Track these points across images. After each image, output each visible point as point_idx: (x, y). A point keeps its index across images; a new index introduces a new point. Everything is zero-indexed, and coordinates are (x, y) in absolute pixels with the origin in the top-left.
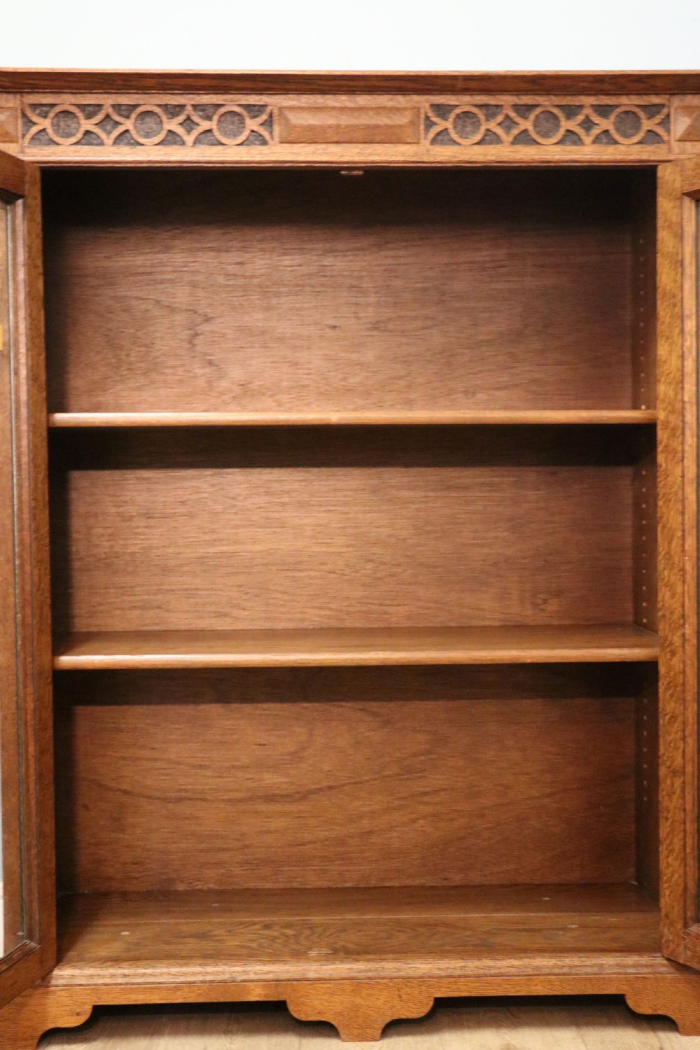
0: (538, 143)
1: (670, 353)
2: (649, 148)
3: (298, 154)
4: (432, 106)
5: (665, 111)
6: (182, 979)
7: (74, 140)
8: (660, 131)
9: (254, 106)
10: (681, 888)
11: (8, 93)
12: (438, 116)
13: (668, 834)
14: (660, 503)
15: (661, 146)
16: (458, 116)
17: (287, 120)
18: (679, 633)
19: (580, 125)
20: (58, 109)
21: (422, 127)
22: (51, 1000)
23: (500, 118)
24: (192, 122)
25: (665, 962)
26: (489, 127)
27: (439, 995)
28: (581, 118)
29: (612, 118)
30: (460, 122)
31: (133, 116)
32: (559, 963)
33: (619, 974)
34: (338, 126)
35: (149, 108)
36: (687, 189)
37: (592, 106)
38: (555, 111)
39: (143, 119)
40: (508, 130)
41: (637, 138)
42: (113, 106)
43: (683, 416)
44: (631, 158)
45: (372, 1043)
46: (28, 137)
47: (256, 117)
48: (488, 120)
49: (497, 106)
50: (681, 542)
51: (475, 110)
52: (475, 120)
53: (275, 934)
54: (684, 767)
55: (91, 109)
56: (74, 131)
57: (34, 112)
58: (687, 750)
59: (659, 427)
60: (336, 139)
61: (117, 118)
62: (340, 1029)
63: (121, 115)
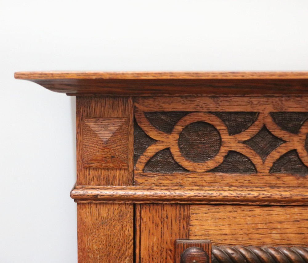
7: (211, 164)
20: (189, 120)
42: (272, 114)
56: (212, 151)
57: (152, 123)
61: (279, 133)
63: (284, 128)
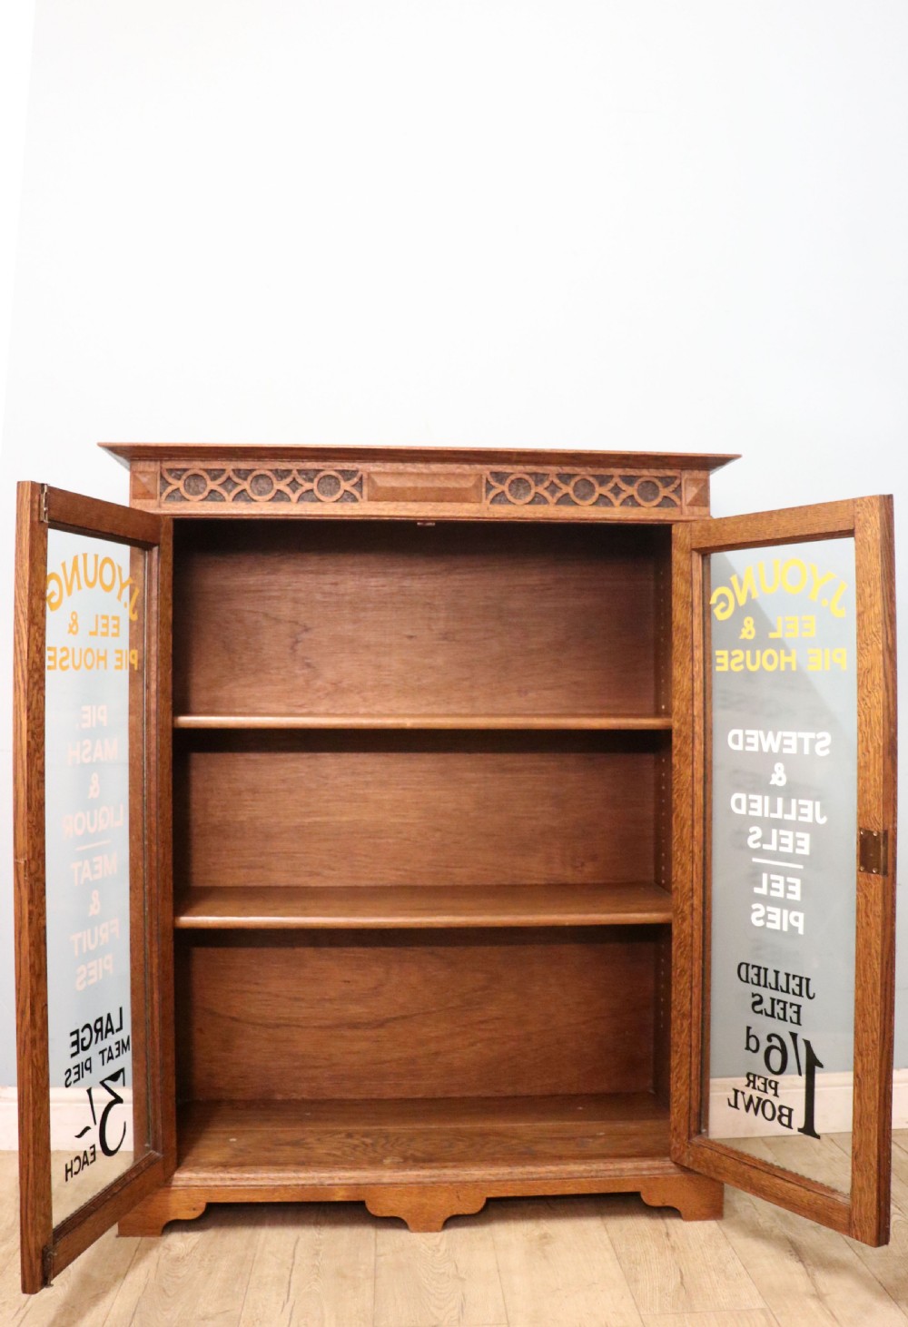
0: (576, 504)
1: (683, 675)
2: (666, 510)
3: (383, 510)
4: (491, 473)
5: (677, 482)
6: (279, 1183)
7: (201, 497)
8: (674, 497)
9: (348, 471)
10: (686, 1110)
11: (151, 460)
12: (497, 481)
13: (678, 1064)
14: (675, 796)
15: (674, 508)
16: (512, 482)
17: (373, 482)
18: (689, 903)
19: (611, 490)
20: (189, 473)
21: (484, 490)
22: (172, 1198)
23: (546, 484)
24: (297, 483)
25: (673, 1165)
26: (538, 491)
27: (490, 1195)
28: (611, 485)
29: (636, 485)
30: (514, 486)
31: (250, 478)
32: (588, 1168)
33: (637, 1175)
34: (416, 488)
35: (263, 472)
36: (694, 546)
37: (620, 476)
38: (591, 479)
39: (257, 481)
40: (553, 493)
41: (655, 502)
42: (233, 470)
43: (693, 727)
44: (651, 517)
45: (435, 1234)
46: (165, 494)
47: (349, 479)
48: (536, 485)
49: (544, 475)
50: (690, 830)
51: (527, 477)
52: (527, 484)
53: (356, 1142)
54: (691, 1012)
55: (216, 473)
56: (201, 490)
57: (170, 475)
58: (693, 999)
59: (674, 735)
60: (413, 498)
61: (236, 479)
62: (409, 1224)
63: (239, 477)
